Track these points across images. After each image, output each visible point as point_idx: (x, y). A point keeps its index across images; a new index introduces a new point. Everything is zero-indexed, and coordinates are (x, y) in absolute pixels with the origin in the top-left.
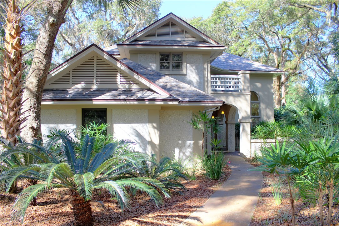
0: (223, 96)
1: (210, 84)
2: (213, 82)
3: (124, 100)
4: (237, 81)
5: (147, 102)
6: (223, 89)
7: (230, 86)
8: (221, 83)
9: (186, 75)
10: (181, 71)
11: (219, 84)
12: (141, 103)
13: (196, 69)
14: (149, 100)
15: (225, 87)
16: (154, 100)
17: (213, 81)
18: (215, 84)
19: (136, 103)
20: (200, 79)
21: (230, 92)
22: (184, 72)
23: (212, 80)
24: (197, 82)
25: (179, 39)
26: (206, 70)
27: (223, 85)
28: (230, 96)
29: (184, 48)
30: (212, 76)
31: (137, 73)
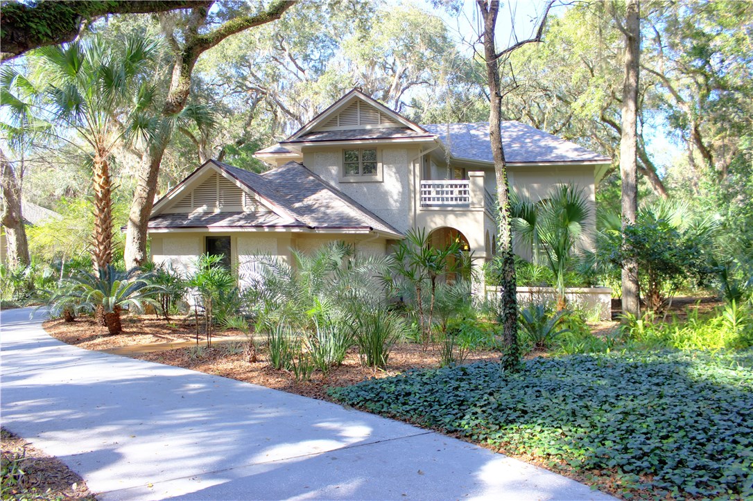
0: (439, 214)
1: (418, 196)
2: (425, 192)
3: (241, 226)
4: (462, 189)
5: (266, 230)
6: (440, 203)
7: (452, 199)
8: (438, 193)
9: (383, 182)
10: (373, 177)
11: (433, 194)
12: (260, 230)
13: (398, 172)
14: (269, 226)
15: (443, 200)
16: (273, 226)
17: (425, 189)
18: (427, 196)
19: (254, 230)
20: (403, 188)
21: (450, 208)
22: (379, 177)
23: (423, 189)
24: (399, 192)
25: (368, 127)
26: (412, 173)
27: (439, 196)
28: (450, 214)
29: (371, 141)
30: (423, 182)
31: (258, 194)
